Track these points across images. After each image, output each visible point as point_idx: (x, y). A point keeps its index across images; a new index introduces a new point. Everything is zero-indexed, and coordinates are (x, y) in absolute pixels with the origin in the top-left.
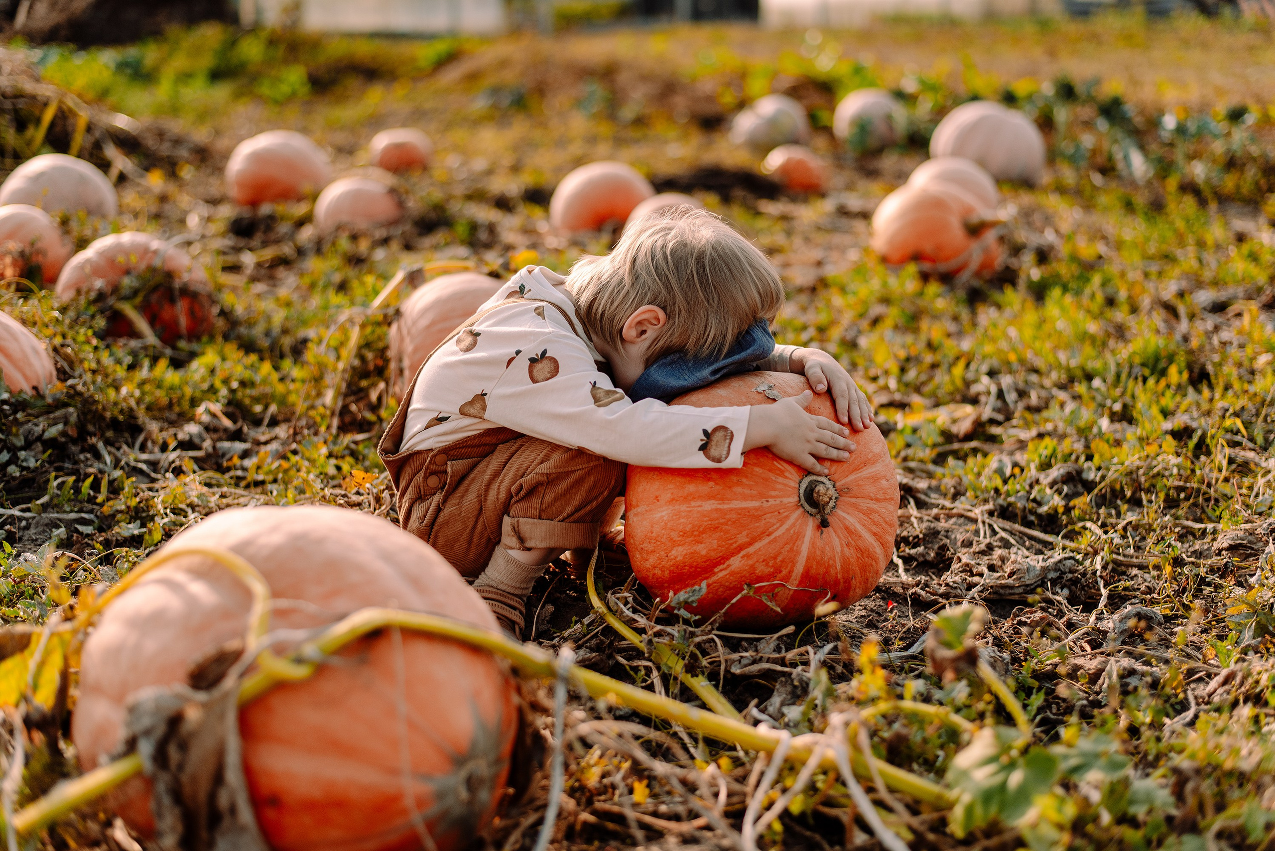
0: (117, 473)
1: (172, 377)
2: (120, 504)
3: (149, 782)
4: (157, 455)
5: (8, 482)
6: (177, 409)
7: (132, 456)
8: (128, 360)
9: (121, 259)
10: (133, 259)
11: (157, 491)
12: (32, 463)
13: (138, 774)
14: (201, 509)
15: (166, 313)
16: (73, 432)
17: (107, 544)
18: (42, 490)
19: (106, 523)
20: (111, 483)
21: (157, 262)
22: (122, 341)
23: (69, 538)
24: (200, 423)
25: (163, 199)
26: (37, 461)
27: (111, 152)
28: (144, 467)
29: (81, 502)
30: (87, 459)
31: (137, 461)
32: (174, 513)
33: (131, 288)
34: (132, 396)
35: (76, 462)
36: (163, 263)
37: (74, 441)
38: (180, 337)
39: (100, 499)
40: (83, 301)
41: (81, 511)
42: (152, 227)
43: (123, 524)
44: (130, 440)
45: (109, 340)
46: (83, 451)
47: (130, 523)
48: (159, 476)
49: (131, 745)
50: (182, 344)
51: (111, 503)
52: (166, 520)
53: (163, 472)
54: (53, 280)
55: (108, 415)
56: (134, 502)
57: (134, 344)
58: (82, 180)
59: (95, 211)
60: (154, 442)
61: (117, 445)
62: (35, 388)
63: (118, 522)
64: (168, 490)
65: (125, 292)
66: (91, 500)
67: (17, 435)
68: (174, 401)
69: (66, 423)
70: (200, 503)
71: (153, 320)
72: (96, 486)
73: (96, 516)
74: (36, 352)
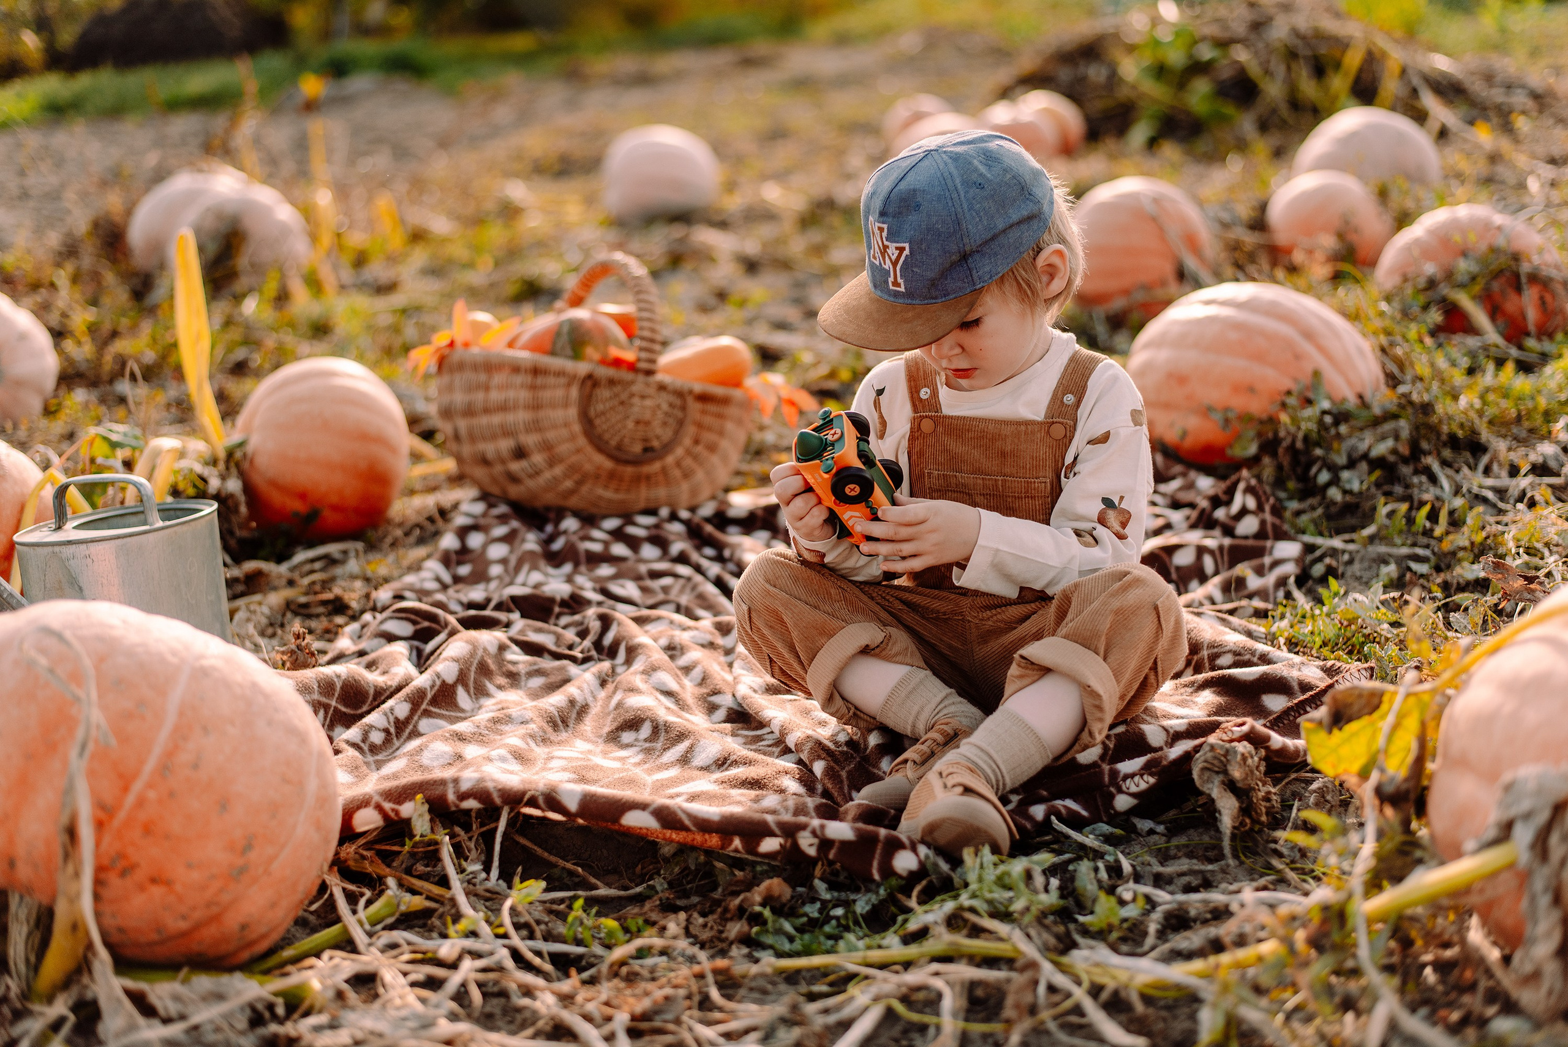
0: (1458, 502)
1: (1523, 384)
2: (1461, 539)
3: (1524, 877)
4: (1504, 481)
5: (1327, 507)
6: (1526, 424)
7: (1475, 481)
8: (1465, 362)
9: (1457, 238)
10: (1472, 237)
11: (1506, 525)
12: (1356, 486)
13: (1511, 866)
14: (1560, 549)
15: (1511, 304)
16: (1404, 450)
17: (1446, 587)
18: (1369, 517)
19: (1444, 562)
20: (1451, 513)
21: (1501, 242)
22: (1457, 338)
23: (1401, 577)
24: (1557, 442)
25: (1494, 158)
26: (1362, 482)
27: (1429, 101)
28: (1490, 495)
29: (1416, 534)
30: (1421, 483)
31: (1481, 487)
32: (1528, 554)
33: (1469, 273)
34: (1472, 406)
35: (1407, 486)
36: (1509, 242)
37: (1405, 460)
38: (1528, 334)
39: (1438, 531)
40: (1409, 291)
41: (1414, 545)
42: (1484, 194)
43: (1466, 564)
44: (1471, 461)
45: (1442, 337)
46: (1416, 472)
47: (1473, 563)
48: (1508, 507)
49: (1506, 830)
50: (1531, 343)
51: (1451, 537)
52: (1519, 562)
53: (1512, 501)
54: (1372, 263)
55: (1445, 429)
56: (1479, 537)
57: (1472, 342)
58: (1401, 138)
59: (1416, 176)
60: (1500, 465)
61: (1456, 465)
62: (1361, 397)
63: (1460, 561)
64: (1520, 525)
65: (1461, 277)
66: (1428, 533)
67: (1338, 452)
68: (1523, 413)
69: (1397, 438)
70: (1560, 542)
71: (1495, 311)
72: (1433, 517)
73: (1434, 553)
74: (1361, 351)
